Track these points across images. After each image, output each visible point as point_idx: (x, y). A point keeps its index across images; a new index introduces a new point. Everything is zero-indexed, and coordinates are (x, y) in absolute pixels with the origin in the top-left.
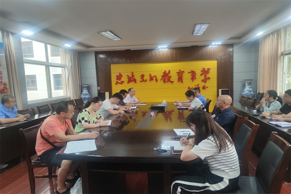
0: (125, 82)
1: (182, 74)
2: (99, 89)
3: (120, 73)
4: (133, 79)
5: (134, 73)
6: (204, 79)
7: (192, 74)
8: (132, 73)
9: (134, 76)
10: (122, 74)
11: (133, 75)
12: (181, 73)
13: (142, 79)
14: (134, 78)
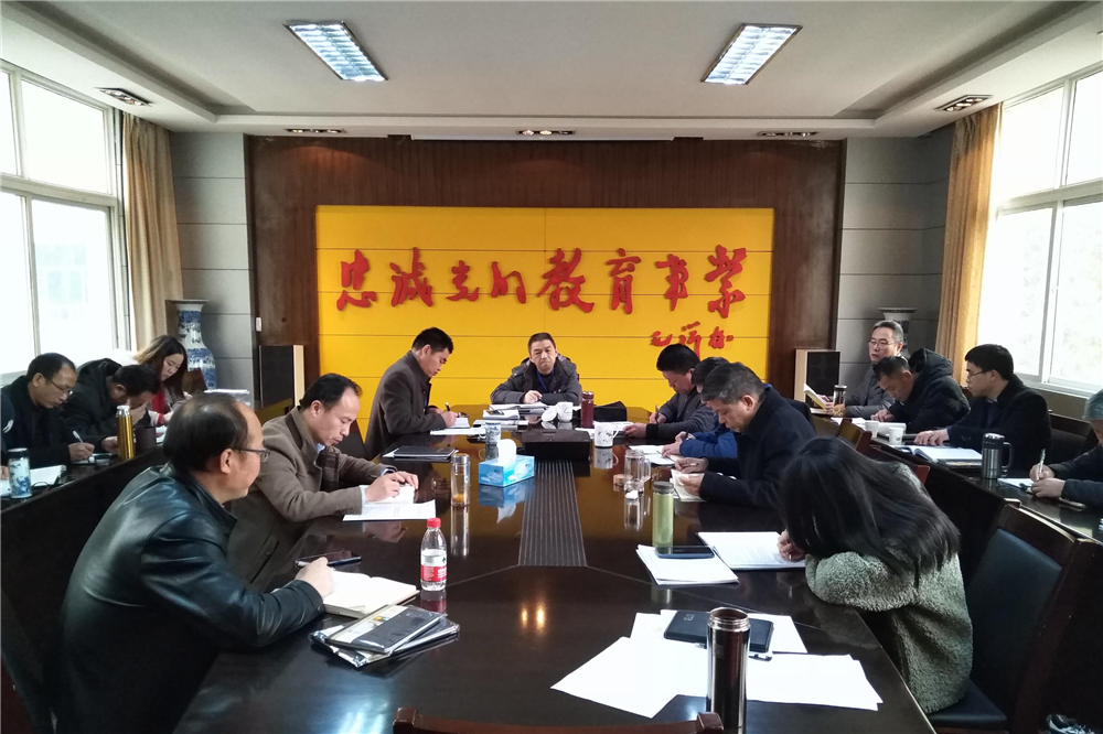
0: (380, 296)
1: (632, 269)
2: (259, 328)
3: (358, 254)
4: (417, 281)
5: (423, 253)
6: (718, 302)
7: (672, 271)
8: (416, 252)
9: (422, 266)
10: (367, 254)
11: (418, 266)
12: (624, 265)
13: (459, 286)
14: (422, 278)
